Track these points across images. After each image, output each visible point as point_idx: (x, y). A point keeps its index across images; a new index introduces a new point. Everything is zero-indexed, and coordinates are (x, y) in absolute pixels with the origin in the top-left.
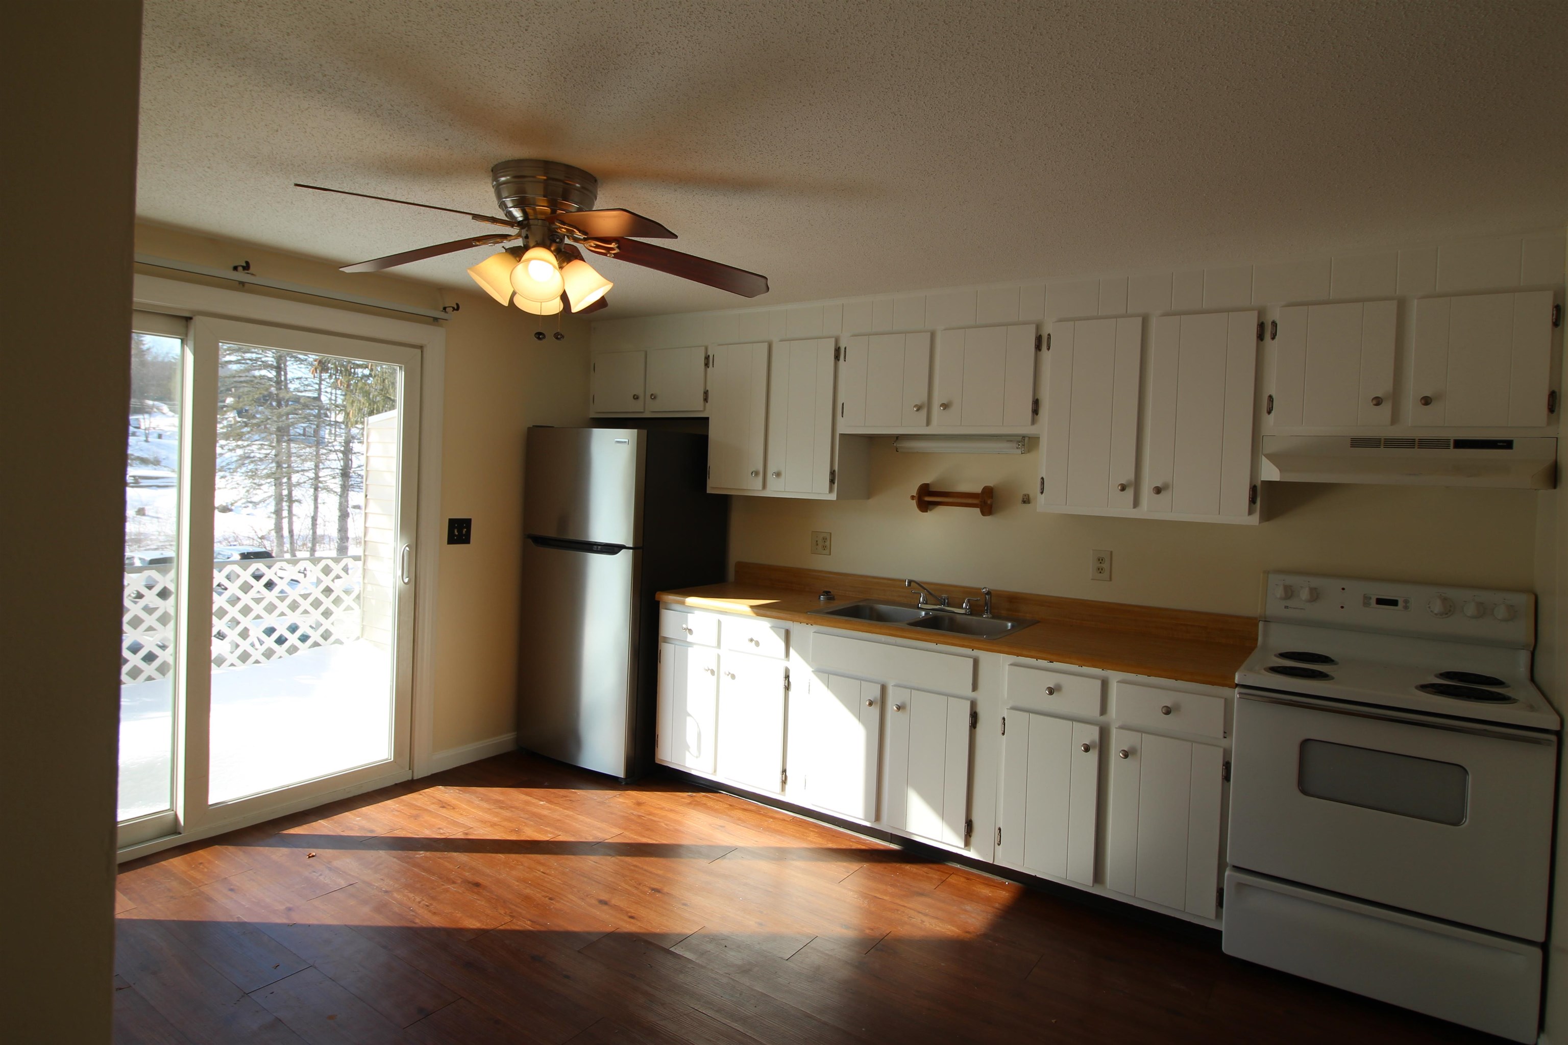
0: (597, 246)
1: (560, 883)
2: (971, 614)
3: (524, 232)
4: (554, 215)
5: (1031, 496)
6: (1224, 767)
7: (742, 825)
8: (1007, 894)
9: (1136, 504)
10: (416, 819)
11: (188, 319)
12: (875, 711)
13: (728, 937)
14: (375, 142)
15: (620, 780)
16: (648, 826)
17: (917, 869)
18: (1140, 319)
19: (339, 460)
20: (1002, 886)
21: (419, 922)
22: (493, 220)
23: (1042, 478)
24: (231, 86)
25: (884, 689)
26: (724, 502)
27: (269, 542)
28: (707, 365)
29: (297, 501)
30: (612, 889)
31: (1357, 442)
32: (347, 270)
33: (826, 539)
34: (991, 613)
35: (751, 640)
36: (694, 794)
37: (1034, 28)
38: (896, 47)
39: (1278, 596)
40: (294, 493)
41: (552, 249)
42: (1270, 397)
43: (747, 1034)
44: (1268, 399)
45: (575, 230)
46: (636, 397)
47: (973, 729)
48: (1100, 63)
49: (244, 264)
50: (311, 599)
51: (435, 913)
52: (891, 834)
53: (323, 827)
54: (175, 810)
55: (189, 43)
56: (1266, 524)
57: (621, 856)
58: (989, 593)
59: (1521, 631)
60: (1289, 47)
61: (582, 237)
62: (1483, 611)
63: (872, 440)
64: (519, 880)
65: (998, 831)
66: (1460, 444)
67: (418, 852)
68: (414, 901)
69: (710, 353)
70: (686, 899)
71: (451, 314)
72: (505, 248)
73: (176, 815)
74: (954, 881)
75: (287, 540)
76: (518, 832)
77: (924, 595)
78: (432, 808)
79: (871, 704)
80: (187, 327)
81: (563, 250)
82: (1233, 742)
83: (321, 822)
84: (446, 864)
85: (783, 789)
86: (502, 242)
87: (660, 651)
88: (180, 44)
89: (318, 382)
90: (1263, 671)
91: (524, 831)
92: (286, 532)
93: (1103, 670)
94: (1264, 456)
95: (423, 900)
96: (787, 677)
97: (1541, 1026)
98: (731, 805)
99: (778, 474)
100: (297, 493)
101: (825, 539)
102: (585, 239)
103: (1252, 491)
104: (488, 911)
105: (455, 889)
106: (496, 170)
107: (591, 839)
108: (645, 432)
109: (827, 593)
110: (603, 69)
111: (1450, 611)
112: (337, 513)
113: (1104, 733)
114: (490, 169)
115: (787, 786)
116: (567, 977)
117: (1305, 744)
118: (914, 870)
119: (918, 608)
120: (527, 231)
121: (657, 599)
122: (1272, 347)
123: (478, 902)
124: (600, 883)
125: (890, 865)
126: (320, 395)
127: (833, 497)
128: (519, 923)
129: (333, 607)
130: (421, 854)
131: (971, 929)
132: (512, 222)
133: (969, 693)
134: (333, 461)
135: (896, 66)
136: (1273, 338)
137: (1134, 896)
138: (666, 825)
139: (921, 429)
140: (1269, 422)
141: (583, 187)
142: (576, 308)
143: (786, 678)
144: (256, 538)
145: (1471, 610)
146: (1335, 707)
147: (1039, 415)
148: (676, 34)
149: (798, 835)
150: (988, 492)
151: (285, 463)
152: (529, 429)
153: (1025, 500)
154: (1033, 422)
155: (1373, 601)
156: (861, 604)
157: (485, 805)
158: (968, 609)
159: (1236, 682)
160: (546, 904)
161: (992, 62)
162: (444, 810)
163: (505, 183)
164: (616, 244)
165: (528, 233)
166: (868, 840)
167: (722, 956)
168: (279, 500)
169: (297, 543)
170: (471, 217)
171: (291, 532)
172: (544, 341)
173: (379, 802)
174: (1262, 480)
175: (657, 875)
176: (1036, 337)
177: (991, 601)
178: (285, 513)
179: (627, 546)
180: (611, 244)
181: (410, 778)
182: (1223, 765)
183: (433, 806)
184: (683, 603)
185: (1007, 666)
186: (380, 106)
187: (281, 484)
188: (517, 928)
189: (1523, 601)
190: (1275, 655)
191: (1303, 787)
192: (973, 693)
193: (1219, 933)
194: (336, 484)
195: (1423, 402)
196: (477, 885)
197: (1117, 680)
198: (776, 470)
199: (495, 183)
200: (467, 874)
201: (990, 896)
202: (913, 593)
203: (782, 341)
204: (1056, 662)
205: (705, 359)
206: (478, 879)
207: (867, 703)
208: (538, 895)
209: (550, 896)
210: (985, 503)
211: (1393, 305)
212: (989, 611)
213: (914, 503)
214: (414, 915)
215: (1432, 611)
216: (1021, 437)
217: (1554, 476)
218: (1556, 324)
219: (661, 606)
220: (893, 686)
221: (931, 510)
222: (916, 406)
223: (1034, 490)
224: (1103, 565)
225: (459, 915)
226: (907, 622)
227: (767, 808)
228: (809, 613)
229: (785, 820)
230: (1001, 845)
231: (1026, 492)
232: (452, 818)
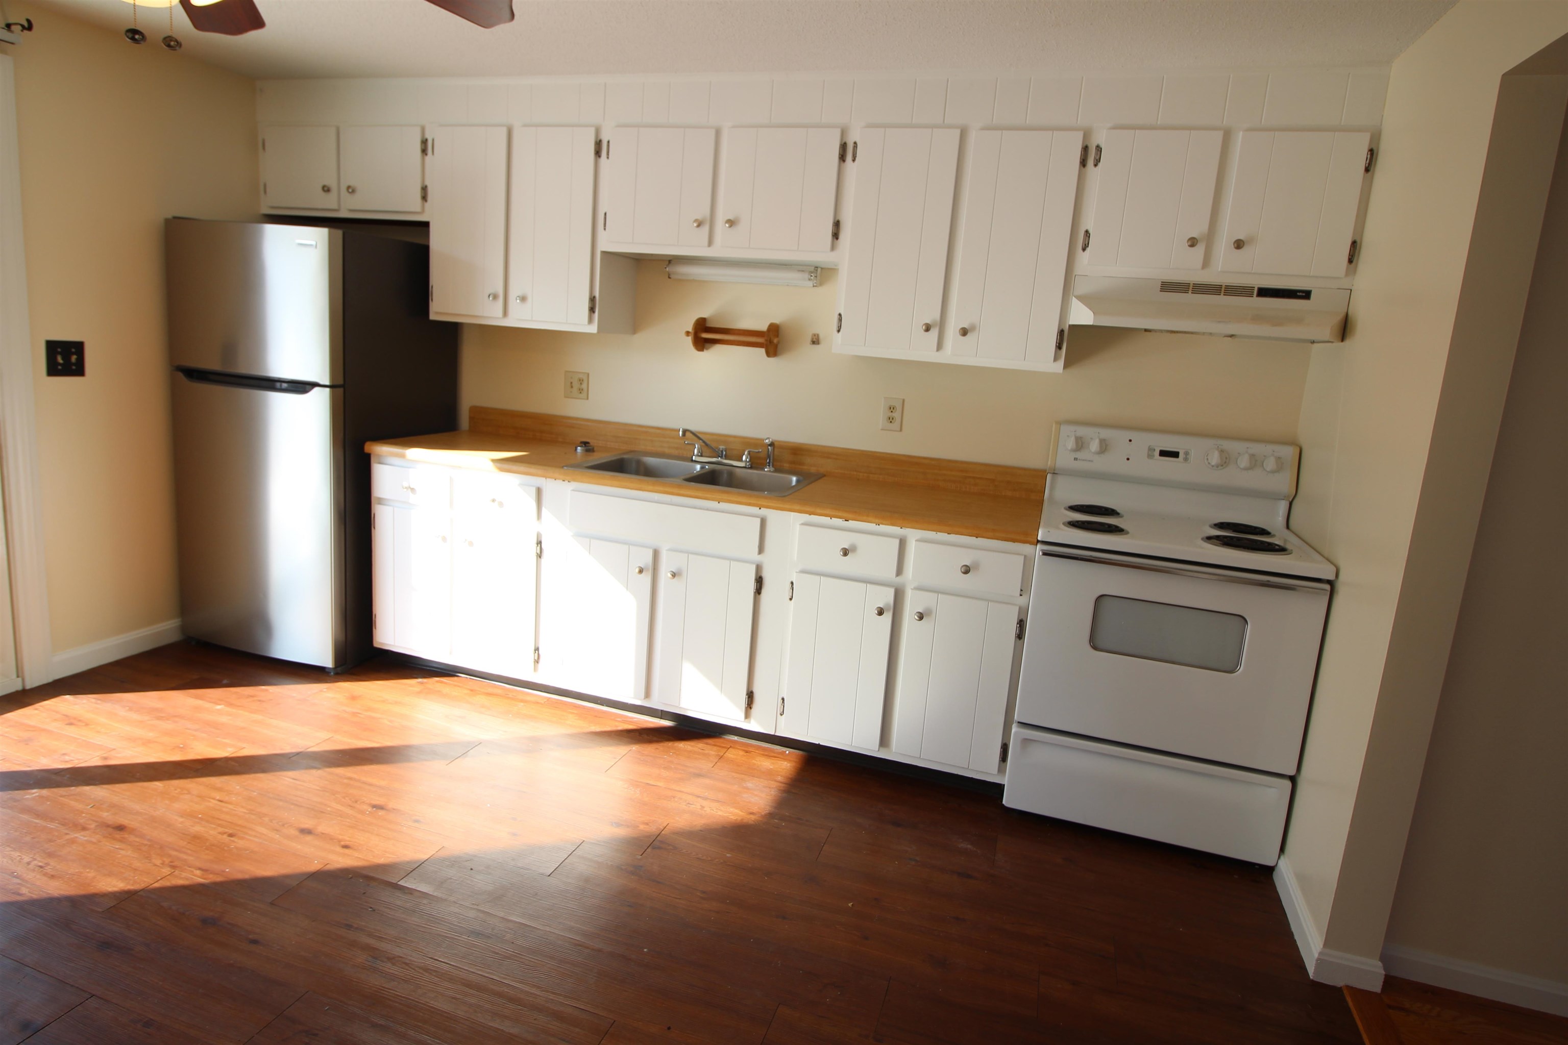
1: (245, 813)
2: (751, 468)
5: (821, 337)
6: (1018, 626)
7: (485, 713)
8: (789, 765)
9: (939, 347)
10: (27, 744)
12: (646, 579)
13: (475, 856)
15: (327, 670)
16: (366, 725)
17: (692, 746)
18: (958, 132)
20: (782, 756)
21: (27, 893)
23: (840, 315)
25: (656, 554)
26: (452, 331)
28: (424, 151)
30: (318, 812)
31: (1168, 287)
33: (583, 380)
34: (773, 466)
35: (494, 501)
36: (425, 680)
39: (1069, 448)
42: (1087, 232)
44: (1084, 234)
46: (326, 189)
47: (757, 594)
51: (53, 877)
52: (662, 711)
56: (1070, 371)
57: (330, 767)
58: (772, 444)
59: (1283, 482)
62: (1255, 462)
63: (640, 261)
64: (183, 814)
65: (782, 701)
66: (1264, 292)
67: (29, 791)
68: (20, 862)
69: (429, 136)
70: (418, 814)
71: (17, 35)
74: (732, 756)
76: (183, 749)
77: (699, 447)
78: (53, 726)
79: (641, 571)
82: (1031, 598)
84: (72, 803)
85: (536, 669)
87: (374, 515)
90: (1062, 526)
91: (192, 747)
93: (901, 528)
94: (1075, 297)
95: (35, 859)
96: (539, 543)
97: (1282, 849)
98: (472, 690)
99: (523, 299)
101: (581, 381)
103: (1060, 335)
104: (137, 864)
105: (86, 838)
107: (288, 749)
108: (339, 234)
109: (585, 444)
111: (1225, 462)
113: (899, 595)
115: (540, 665)
116: (255, 942)
117: (1100, 599)
118: (689, 747)
119: (692, 461)
121: (366, 450)
122: (1094, 174)
123: (122, 852)
124: (302, 806)
125: (662, 744)
127: (593, 329)
128: (184, 875)
130: (33, 793)
131: (755, 809)
133: (754, 555)
136: (1096, 165)
137: (918, 756)
138: (391, 721)
139: (702, 250)
140: (1084, 259)
143: (537, 544)
145: (1244, 462)
146: (1132, 562)
147: (839, 240)
149: (553, 718)
150: (774, 330)
152: (167, 220)
153: (814, 340)
154: (833, 248)
155: (1157, 453)
156: (625, 456)
157: (135, 716)
158: (748, 462)
159: (1039, 538)
160: (223, 843)
162: (72, 728)
166: (635, 718)
167: (469, 882)
174: (1071, 323)
175: (379, 787)
176: (841, 145)
177: (774, 454)
179: (322, 383)
182: (1017, 623)
184: (403, 456)
185: (798, 526)
188: (180, 882)
189: (1289, 452)
190: (1066, 509)
191: (1094, 645)
192: (759, 556)
193: (1001, 787)
195: (1236, 245)
196: (121, 828)
197: (916, 538)
198: (520, 294)
200: (105, 814)
201: (771, 768)
202: (687, 444)
203: (525, 126)
204: (852, 520)
205: (421, 145)
206: (122, 820)
207: (637, 570)
208: (212, 832)
209: (231, 832)
210: (771, 342)
211: (1219, 135)
212: (771, 464)
213: (689, 340)
214: (19, 884)
215: (1209, 463)
216: (813, 268)
217: (1345, 329)
218: (1367, 170)
219: (373, 459)
220: (667, 550)
221: (707, 349)
222: (696, 221)
223: (826, 328)
224: (894, 415)
225: (91, 874)
226: (683, 477)
227: (516, 690)
228: (565, 468)
229: (538, 703)
230: (783, 716)
231: (816, 332)
232: (84, 738)
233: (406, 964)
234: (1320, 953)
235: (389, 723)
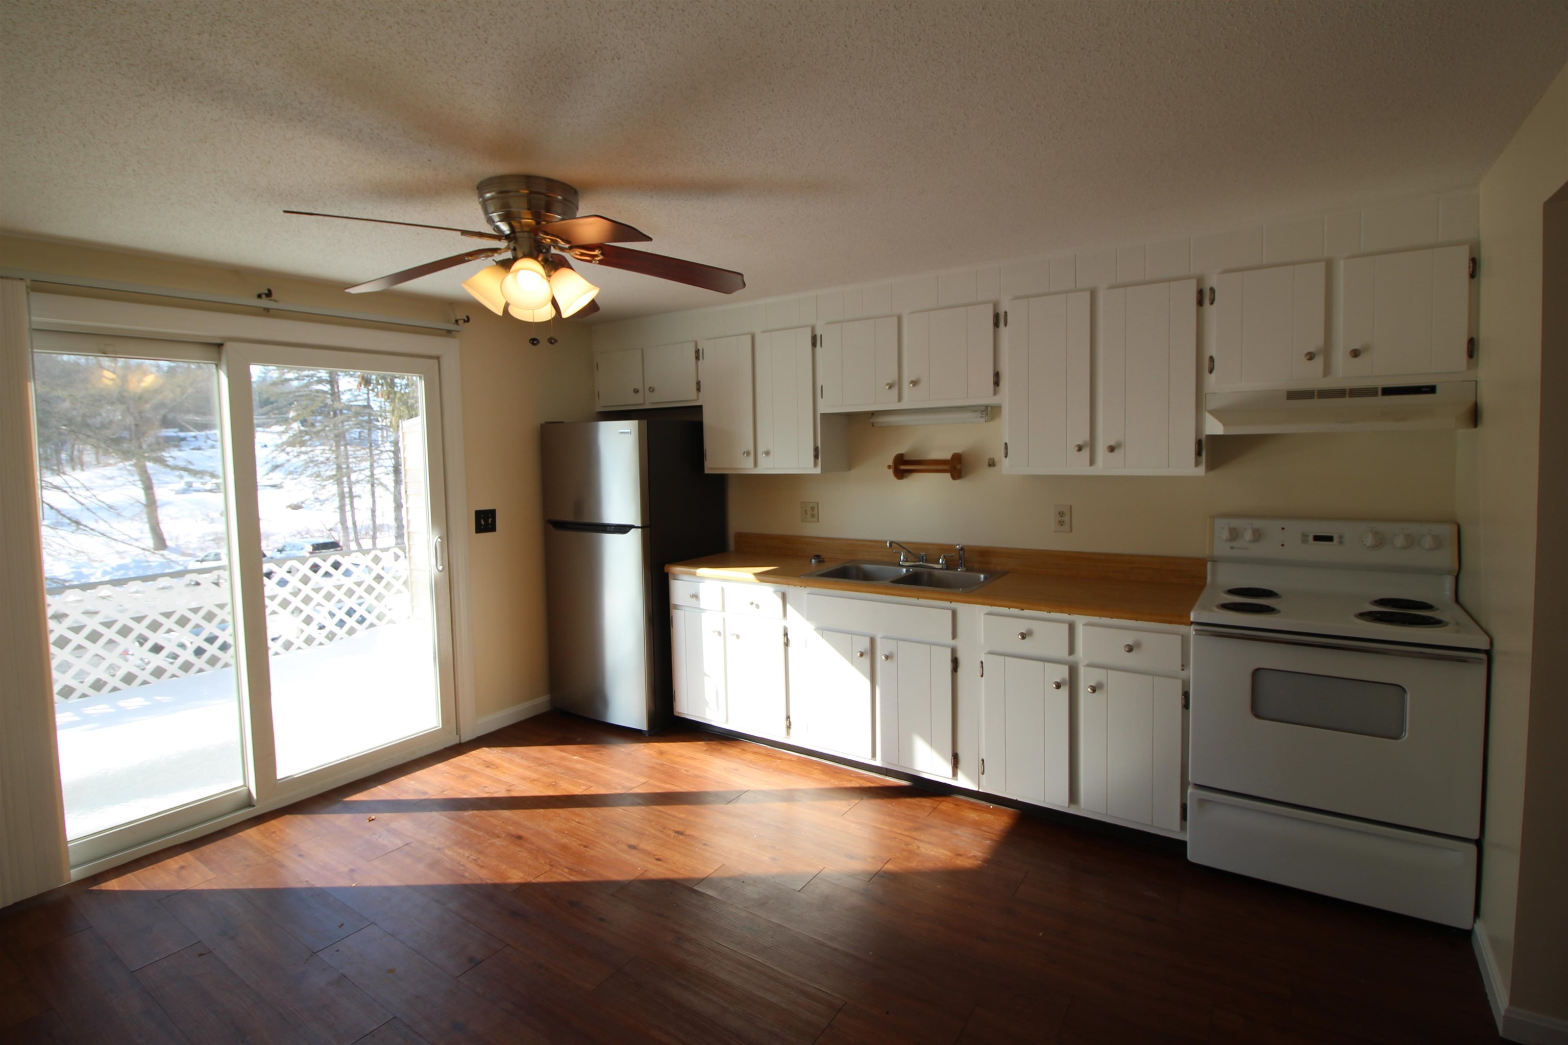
0: (582, 254)
1: (594, 832)
2: (947, 569)
3: (512, 245)
4: (539, 226)
5: (996, 460)
6: (1183, 697)
7: (753, 767)
8: (992, 817)
9: (1092, 462)
10: (463, 780)
11: (220, 345)
12: (866, 661)
14: (363, 167)
15: (644, 732)
16: (670, 773)
18: (1089, 293)
19: (390, 459)
20: (987, 810)
21: (468, 876)
22: (481, 235)
23: (1006, 444)
24: (216, 121)
25: (873, 641)
26: (721, 481)
27: (337, 533)
28: (697, 358)
29: (356, 496)
30: (640, 834)
31: (1293, 395)
32: (353, 291)
34: (965, 567)
35: (752, 603)
37: (983, 8)
38: (848, 37)
39: (1224, 538)
40: (354, 490)
41: (540, 259)
42: (1211, 357)
43: (767, 964)
44: (1209, 360)
45: (558, 240)
46: (636, 391)
47: (954, 673)
48: (1048, 43)
49: (266, 292)
50: (364, 586)
51: (482, 867)
52: (886, 769)
53: (382, 792)
54: (247, 785)
55: (166, 80)
56: (1211, 473)
58: (962, 549)
59: (1446, 558)
60: (1232, 15)
61: (567, 246)
62: (1411, 542)
63: (850, 417)
64: (556, 831)
65: (982, 761)
66: (1387, 391)
67: (466, 810)
68: (463, 856)
69: (700, 347)
70: (706, 839)
71: (463, 327)
72: (495, 261)
73: (249, 790)
74: (944, 808)
75: (351, 531)
76: (554, 786)
77: (904, 554)
78: (478, 768)
79: (862, 655)
80: (220, 353)
81: (550, 259)
82: (1191, 672)
83: (380, 787)
84: (492, 820)
85: (788, 733)
86: (493, 256)
87: (672, 617)
88: (158, 81)
89: (367, 392)
90: (1215, 609)
91: (561, 785)
92: (350, 524)
93: (1069, 615)
94: (1208, 412)
95: (472, 855)
96: (786, 634)
97: (1477, 913)
99: (767, 453)
100: (356, 490)
101: (813, 509)
102: (570, 248)
103: (1198, 445)
104: (530, 862)
105: (500, 843)
106: (482, 187)
108: (645, 422)
109: (817, 557)
110: (566, 78)
111: (1381, 543)
112: (393, 505)
113: (1073, 671)
114: (476, 188)
115: (792, 731)
116: (602, 920)
117: (1256, 672)
119: (899, 565)
120: (515, 243)
121: (666, 571)
122: (1211, 311)
123: (521, 854)
124: (629, 830)
126: (368, 403)
127: (818, 471)
129: (384, 592)
130: (469, 812)
132: (500, 236)
133: (948, 640)
134: (386, 460)
135: (851, 58)
136: (1212, 303)
137: (1105, 813)
139: (892, 405)
140: (1211, 380)
141: (564, 199)
142: (566, 314)
143: (785, 635)
144: (325, 530)
145: (1400, 541)
147: (1000, 386)
148: (632, 37)
149: (803, 773)
150: (957, 458)
151: (344, 464)
152: (542, 426)
153: (991, 463)
154: (995, 393)
155: (1311, 538)
156: (848, 565)
157: (525, 763)
158: (944, 564)
159: (1192, 620)
160: (581, 852)
161: (944, 47)
162: (489, 770)
163: (490, 199)
164: (599, 250)
165: (515, 245)
166: (866, 774)
167: (741, 891)
168: (342, 496)
169: (360, 533)
170: (459, 233)
171: (354, 524)
172: (538, 346)
173: (430, 766)
174: (1206, 434)
175: (679, 818)
176: (994, 315)
177: (964, 557)
178: (348, 508)
179: (636, 525)
180: (594, 251)
181: (457, 741)
182: (1182, 695)
183: (479, 767)
184: (693, 574)
185: (983, 616)
186: (360, 131)
187: (342, 483)
189: (1448, 531)
190: (1225, 593)
191: (1256, 712)
192: (953, 641)
193: (1184, 843)
194: (389, 480)
195: (1352, 354)
196: (520, 837)
197: (1083, 623)
198: (765, 450)
199: (481, 200)
200: (510, 828)
201: (977, 820)
202: (895, 552)
203: (763, 332)
204: (1027, 609)
205: (695, 353)
206: (521, 833)
207: (859, 655)
208: (574, 844)
209: (585, 844)
210: (955, 468)
211: (1322, 266)
212: (963, 565)
213: (891, 471)
214: (463, 870)
215: (1364, 545)
216: (984, 407)
217: (1475, 416)
218: (1472, 275)
219: (670, 577)
220: (880, 638)
221: (906, 477)
222: (887, 384)
223: (998, 454)
224: (1064, 519)
225: (504, 867)
226: (890, 580)
227: (775, 750)
228: (802, 577)
229: (791, 760)
230: (985, 774)
231: (991, 457)
232: (496, 777)
233: (700, 945)
234: (1507, 1011)
235: (686, 773)
